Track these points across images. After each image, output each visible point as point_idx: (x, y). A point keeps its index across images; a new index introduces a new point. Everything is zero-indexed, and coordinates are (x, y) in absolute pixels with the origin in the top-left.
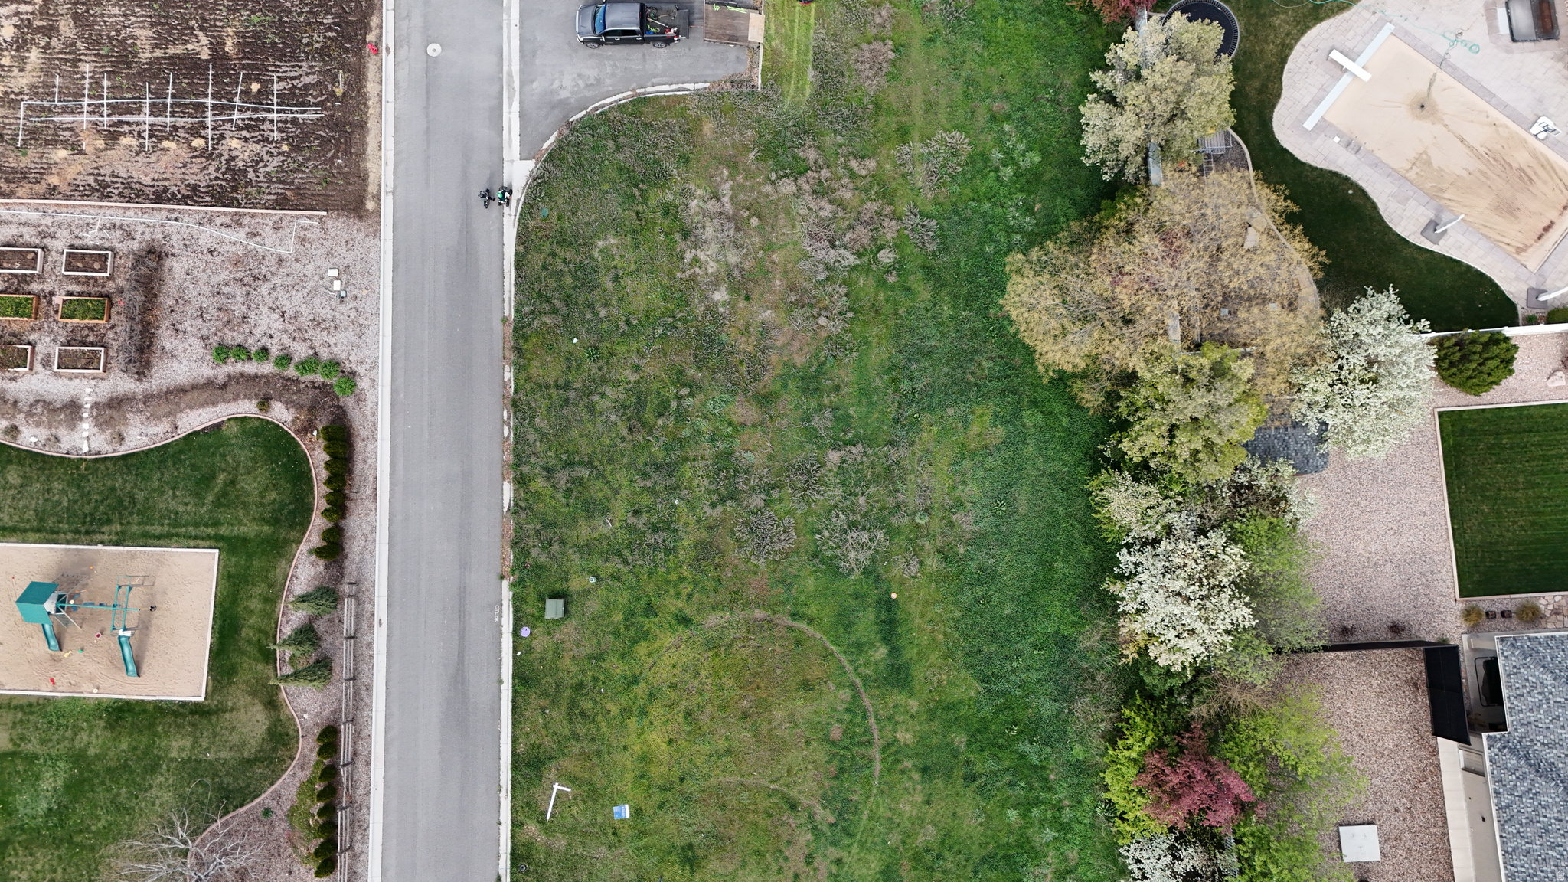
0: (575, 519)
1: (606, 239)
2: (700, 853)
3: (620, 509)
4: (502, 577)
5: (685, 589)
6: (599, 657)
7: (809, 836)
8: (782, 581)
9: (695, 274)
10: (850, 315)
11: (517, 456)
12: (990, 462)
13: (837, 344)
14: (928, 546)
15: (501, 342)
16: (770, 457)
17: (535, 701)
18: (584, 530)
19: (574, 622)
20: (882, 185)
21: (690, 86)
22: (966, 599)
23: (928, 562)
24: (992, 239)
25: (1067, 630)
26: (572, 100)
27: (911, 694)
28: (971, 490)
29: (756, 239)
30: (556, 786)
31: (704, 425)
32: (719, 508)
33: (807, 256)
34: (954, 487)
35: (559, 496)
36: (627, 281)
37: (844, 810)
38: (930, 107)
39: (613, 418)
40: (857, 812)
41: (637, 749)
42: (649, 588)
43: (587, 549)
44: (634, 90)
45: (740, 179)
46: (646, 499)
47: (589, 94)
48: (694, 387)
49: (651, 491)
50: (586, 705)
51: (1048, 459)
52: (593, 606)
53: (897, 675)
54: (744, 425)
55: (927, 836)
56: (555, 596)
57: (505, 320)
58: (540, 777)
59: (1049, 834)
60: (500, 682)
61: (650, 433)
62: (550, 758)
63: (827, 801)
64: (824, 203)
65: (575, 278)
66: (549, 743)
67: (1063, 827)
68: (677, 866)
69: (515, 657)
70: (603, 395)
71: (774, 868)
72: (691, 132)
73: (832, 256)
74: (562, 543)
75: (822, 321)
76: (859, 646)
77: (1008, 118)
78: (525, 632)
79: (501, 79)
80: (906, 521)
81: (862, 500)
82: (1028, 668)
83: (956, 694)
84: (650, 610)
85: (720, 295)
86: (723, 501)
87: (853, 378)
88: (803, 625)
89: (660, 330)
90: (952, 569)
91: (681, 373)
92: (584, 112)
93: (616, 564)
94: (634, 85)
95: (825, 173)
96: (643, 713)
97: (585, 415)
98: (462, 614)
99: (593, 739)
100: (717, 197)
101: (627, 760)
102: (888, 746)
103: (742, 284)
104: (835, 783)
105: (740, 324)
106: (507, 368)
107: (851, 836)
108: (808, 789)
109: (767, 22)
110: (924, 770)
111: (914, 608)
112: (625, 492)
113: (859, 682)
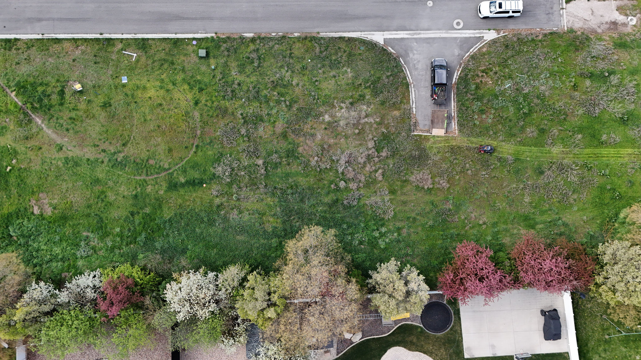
0: (238, 60)
1: (351, 72)
2: (108, 109)
3: (241, 78)
4: (216, 33)
5: (209, 104)
6: (183, 70)
7: (113, 151)
8: (211, 142)
9: (336, 108)
10: (318, 169)
11: (263, 38)
12: (257, 224)
13: (307, 165)
14: (224, 199)
15: (309, 32)
16: (261, 137)
17: (168, 46)
18: (233, 65)
19: (198, 61)
20: (372, 183)
21: (414, 106)
22: (203, 214)
23: (218, 199)
24: (349, 227)
25: (189, 253)
26: (408, 59)
27: (166, 191)
28: (246, 217)
29: (350, 132)
30: (135, 55)
31: (274, 111)
32: (240, 117)
33: (343, 153)
34: (248, 210)
35: (247, 54)
36: (333, 81)
37: (121, 165)
38: (405, 203)
39: (278, 75)
40: (121, 170)
41: (148, 85)
42: (210, 90)
43: (226, 65)
44: (413, 83)
45: (375, 126)
46: (245, 88)
47: (411, 65)
48: (290, 107)
49: (248, 90)
50: (166, 66)
51: (258, 248)
52: (203, 68)
53: (173, 186)
54: (274, 127)
55: (111, 197)
56: (207, 53)
57: (318, 33)
58: (139, 49)
59: (110, 244)
60: (176, 34)
61: (271, 90)
62: (146, 52)
63: (125, 158)
64: (364, 159)
65: (335, 60)
66: (152, 52)
67: (112, 249)
68: (103, 100)
69: (185, 39)
70: (287, 71)
71: (101, 138)
72: (395, 106)
73: (342, 162)
74: (228, 56)
75: (316, 158)
76: (185, 171)
77: (399, 235)
78: (194, 42)
79: (417, 30)
80: (234, 190)
81: (243, 173)
82: (174, 238)
83: (165, 209)
84: (201, 90)
85: (327, 118)
86: (243, 118)
87: (293, 171)
88: (194, 149)
89: (313, 94)
90: (215, 209)
91: (296, 102)
92: (403, 63)
93: (219, 76)
94: (415, 83)
95: (376, 159)
96: (161, 88)
97: (279, 64)
98: (202, 19)
99: (153, 69)
100: (367, 116)
101: (144, 81)
102: (146, 182)
103: (332, 126)
104: (132, 161)
105: (315, 126)
106: (299, 34)
107: (112, 167)
108: (130, 150)
109: (441, 137)
110: (136, 196)
111: (200, 193)
112: (248, 80)
113: (171, 171)
